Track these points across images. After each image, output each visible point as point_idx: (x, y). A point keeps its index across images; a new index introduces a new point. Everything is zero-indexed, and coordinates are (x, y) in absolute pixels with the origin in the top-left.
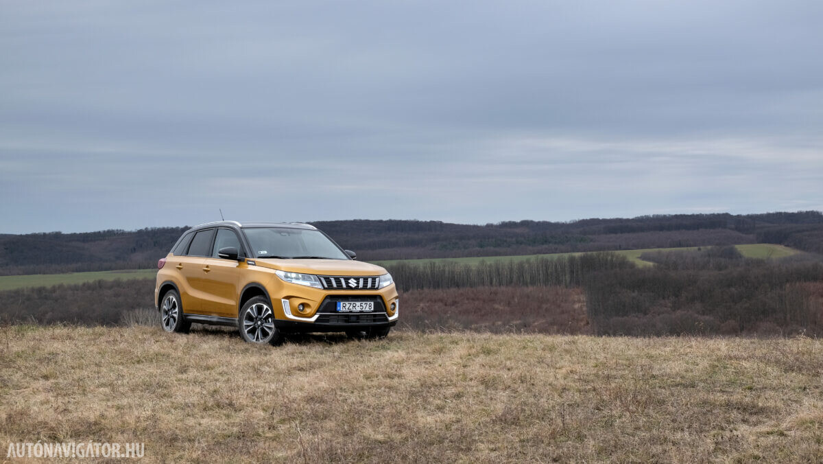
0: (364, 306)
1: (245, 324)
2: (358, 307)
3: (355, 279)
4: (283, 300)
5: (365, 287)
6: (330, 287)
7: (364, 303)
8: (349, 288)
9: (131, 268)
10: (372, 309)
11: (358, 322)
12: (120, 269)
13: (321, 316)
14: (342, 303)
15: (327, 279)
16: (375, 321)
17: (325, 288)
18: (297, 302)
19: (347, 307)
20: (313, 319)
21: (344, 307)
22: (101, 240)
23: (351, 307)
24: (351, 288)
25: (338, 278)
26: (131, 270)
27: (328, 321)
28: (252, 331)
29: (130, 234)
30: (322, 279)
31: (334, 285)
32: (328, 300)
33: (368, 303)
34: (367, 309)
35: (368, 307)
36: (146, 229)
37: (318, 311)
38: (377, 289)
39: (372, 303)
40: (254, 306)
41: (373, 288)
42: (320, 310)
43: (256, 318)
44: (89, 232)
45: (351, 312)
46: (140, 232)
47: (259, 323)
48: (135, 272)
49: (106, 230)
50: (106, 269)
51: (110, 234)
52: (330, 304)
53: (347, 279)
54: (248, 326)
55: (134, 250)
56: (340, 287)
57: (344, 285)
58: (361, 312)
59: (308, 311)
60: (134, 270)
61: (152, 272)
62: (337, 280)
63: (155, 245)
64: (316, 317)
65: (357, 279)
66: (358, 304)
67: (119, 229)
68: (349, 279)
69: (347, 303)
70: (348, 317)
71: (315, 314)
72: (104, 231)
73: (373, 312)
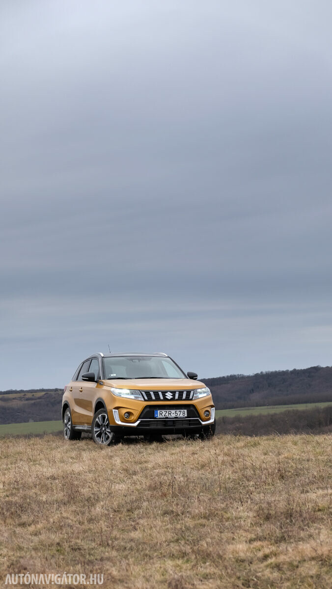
0: (179, 413)
1: (95, 430)
2: (173, 414)
3: (171, 392)
4: (113, 410)
5: (180, 398)
6: (150, 399)
7: (178, 411)
8: (165, 399)
9: (249, 406)
10: (186, 415)
11: (174, 426)
12: (241, 407)
13: (141, 421)
14: (159, 411)
15: (148, 393)
16: (190, 425)
17: (145, 400)
18: (124, 411)
19: (163, 414)
20: (136, 424)
21: (161, 414)
22: (225, 384)
23: (167, 414)
24: (168, 400)
25: (157, 392)
26: (250, 408)
27: (148, 425)
28: (99, 436)
29: (249, 377)
30: (144, 393)
31: (154, 398)
32: (148, 409)
33: (182, 411)
34: (181, 415)
35: (182, 414)
36: (262, 372)
37: (139, 418)
38: (191, 400)
39: (186, 411)
40: (100, 416)
41: (187, 398)
42: (141, 417)
43: (102, 425)
44: (215, 377)
45: (167, 418)
46: (257, 375)
47: (104, 429)
48: (253, 409)
49: (229, 375)
50: (230, 408)
51: (232, 378)
52: (148, 412)
53: (164, 393)
54: (97, 431)
55: (252, 391)
56: (158, 399)
57: (162, 398)
58: (175, 418)
59: (132, 418)
60: (252, 408)
61: (268, 409)
62: (156, 393)
63: (269, 386)
64: (138, 422)
65: (174, 393)
66: (173, 411)
67: (240, 374)
68: (166, 392)
69: (163, 411)
70: (165, 421)
71: (138, 420)
72: (228, 376)
73: (186, 417)
